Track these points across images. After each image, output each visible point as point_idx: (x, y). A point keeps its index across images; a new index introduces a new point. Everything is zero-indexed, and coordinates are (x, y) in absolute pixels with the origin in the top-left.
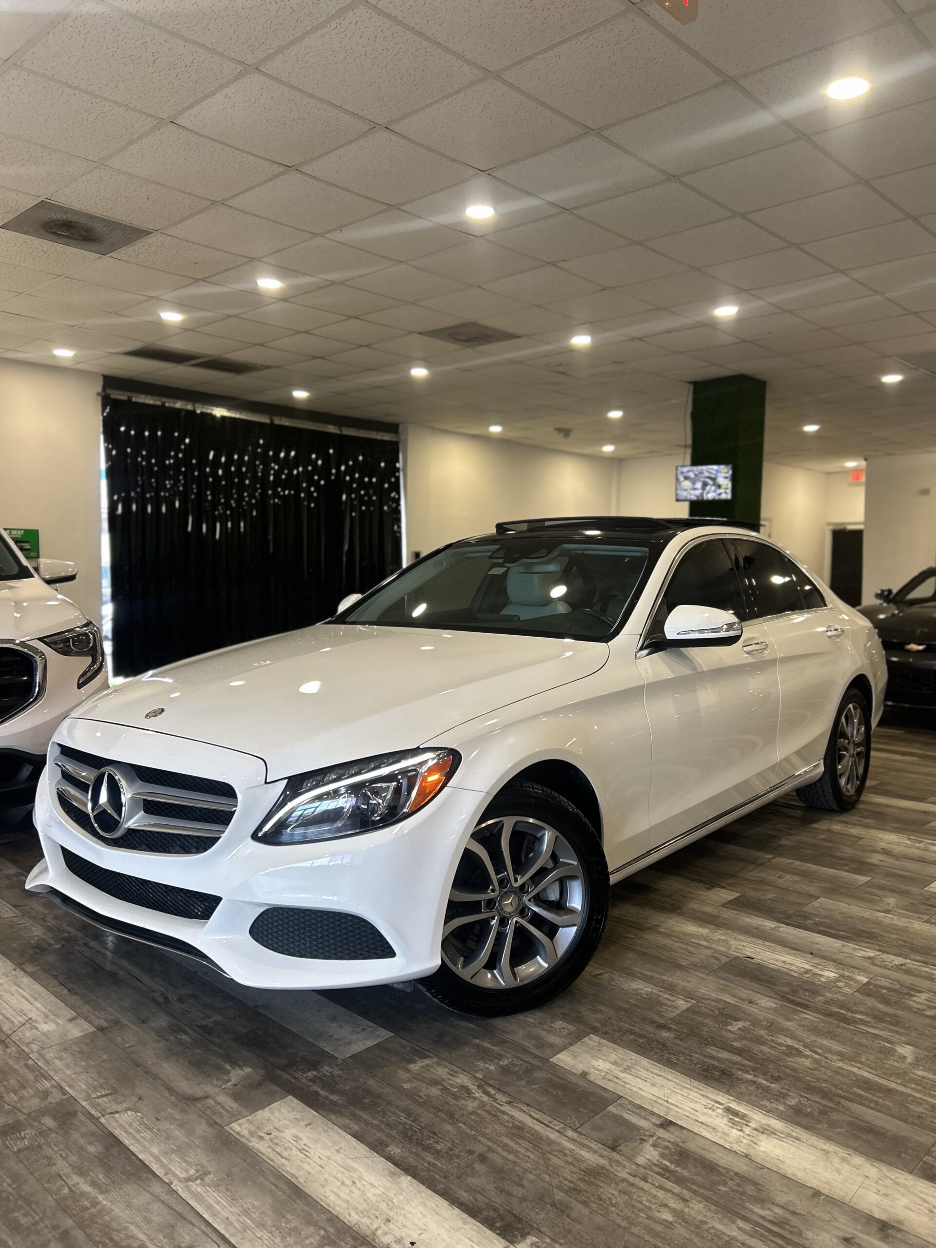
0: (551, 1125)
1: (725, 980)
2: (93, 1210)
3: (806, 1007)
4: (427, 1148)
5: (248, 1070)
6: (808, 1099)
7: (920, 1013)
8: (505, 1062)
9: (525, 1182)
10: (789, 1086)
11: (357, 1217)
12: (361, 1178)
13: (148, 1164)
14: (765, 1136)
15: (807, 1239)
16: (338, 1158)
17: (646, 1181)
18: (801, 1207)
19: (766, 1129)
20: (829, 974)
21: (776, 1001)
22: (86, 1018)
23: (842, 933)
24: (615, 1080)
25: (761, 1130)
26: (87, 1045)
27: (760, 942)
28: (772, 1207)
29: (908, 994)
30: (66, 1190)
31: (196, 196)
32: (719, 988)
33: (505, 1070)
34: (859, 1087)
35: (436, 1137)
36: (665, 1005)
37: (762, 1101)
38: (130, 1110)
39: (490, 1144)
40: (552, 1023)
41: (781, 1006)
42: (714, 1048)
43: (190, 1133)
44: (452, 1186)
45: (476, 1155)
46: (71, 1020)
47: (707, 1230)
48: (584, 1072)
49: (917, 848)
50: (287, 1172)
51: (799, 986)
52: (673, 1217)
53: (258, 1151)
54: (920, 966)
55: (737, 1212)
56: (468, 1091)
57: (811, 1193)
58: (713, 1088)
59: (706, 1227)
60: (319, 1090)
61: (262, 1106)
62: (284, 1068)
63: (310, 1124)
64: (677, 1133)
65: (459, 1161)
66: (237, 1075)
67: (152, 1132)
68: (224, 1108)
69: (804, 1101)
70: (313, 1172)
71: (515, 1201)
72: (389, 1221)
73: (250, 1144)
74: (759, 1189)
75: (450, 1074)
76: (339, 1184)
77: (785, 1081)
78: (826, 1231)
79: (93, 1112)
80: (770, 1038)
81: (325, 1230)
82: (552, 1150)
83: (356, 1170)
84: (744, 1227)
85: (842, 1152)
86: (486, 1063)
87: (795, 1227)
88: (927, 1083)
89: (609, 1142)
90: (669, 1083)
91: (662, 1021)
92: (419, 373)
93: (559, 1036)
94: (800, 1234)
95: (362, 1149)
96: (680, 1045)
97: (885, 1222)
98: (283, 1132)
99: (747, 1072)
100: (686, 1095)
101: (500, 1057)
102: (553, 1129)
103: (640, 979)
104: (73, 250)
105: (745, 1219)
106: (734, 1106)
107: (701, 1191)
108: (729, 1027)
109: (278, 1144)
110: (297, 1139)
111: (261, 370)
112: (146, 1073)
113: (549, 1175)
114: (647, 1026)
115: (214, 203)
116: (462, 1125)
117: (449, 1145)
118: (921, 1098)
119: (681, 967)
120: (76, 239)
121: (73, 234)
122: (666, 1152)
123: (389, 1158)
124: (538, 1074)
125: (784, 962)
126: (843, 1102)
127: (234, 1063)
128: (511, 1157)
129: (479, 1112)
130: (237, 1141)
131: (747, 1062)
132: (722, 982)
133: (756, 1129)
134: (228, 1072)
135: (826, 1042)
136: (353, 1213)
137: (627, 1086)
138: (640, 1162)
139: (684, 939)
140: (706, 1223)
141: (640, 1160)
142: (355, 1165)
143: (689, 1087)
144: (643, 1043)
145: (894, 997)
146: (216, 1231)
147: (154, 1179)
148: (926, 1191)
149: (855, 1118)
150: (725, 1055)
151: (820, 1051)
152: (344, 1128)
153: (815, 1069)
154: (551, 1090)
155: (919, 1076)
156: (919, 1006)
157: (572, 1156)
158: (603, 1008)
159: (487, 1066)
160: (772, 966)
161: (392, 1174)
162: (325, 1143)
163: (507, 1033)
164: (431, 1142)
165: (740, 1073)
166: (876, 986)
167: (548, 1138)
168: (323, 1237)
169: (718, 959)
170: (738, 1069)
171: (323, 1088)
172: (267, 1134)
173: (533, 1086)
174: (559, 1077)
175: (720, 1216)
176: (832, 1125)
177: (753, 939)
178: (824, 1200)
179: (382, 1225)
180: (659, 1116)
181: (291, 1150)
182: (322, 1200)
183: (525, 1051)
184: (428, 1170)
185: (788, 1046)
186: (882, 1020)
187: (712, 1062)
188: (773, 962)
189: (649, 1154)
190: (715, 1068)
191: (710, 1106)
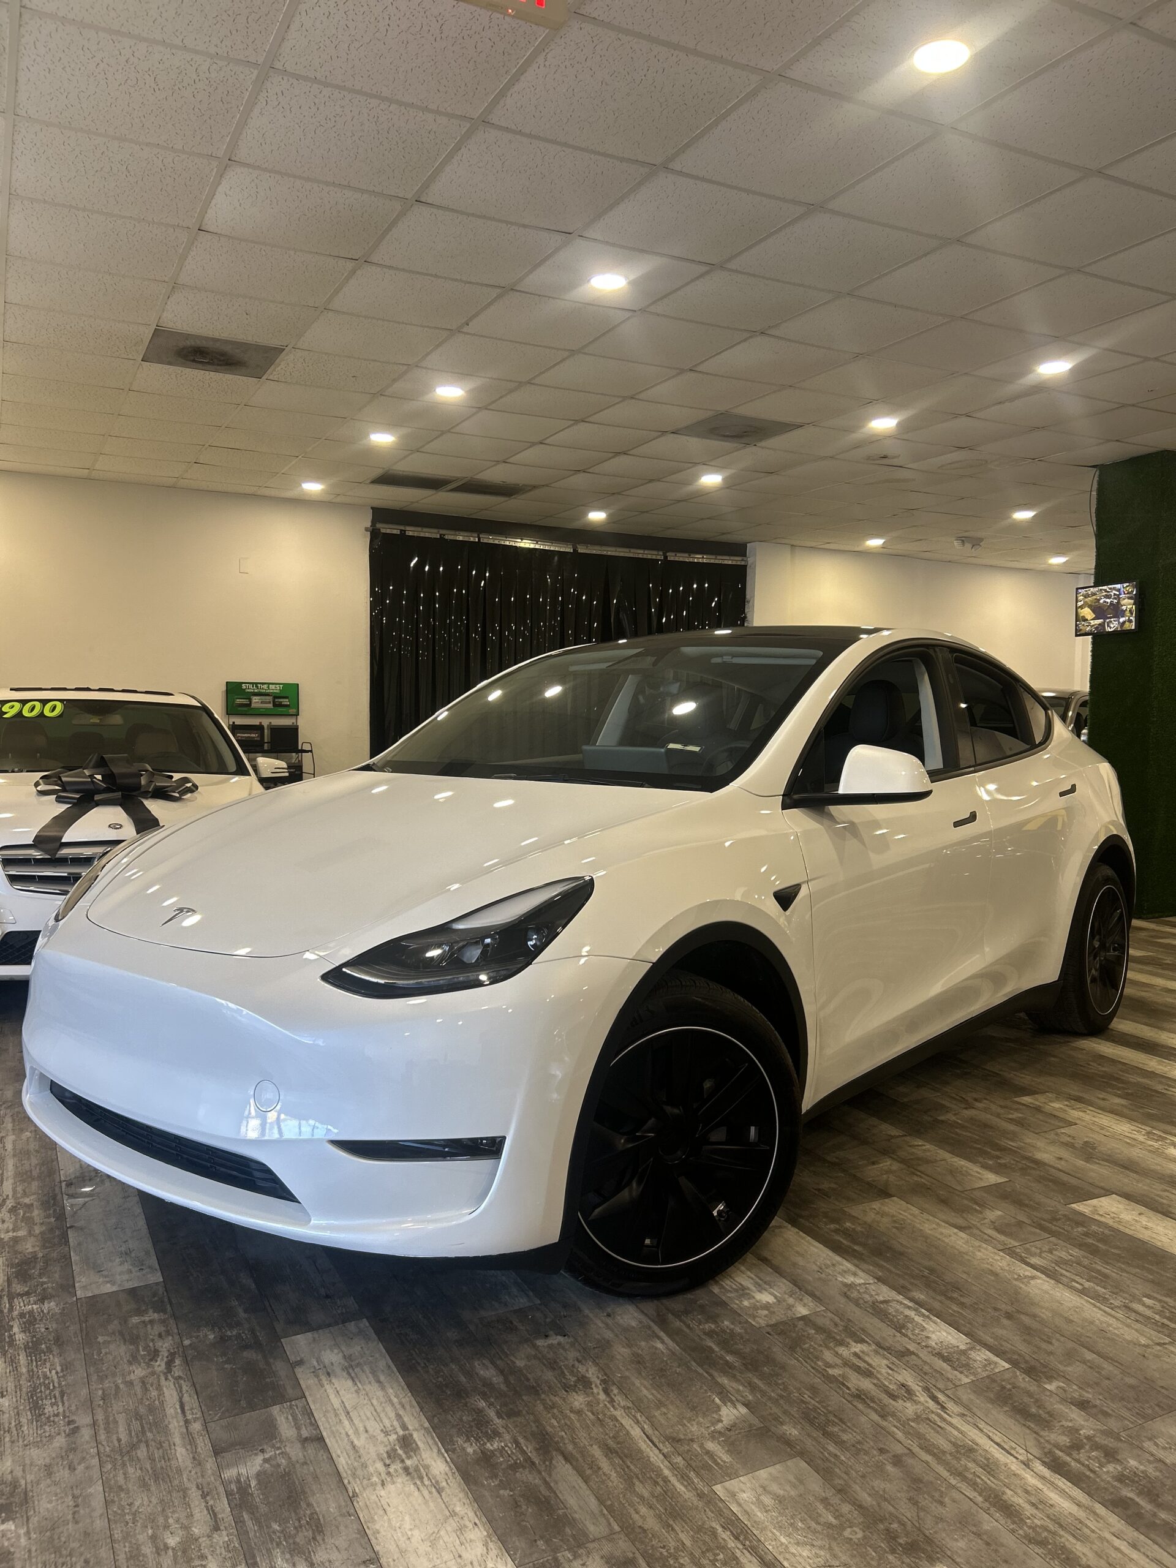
0: (188, 1413)
3: (675, 1333)
6: (518, 1447)
7: (821, 1369)
8: (232, 1333)
10: (516, 1426)
14: (408, 1478)
17: (204, 1498)
19: (418, 1470)
20: (766, 1297)
21: (646, 1320)
23: (856, 1248)
24: (322, 1375)
25: (411, 1470)
29: (839, 1341)
31: (292, 304)
33: (221, 1342)
37: (459, 1436)
40: (341, 1298)
48: (302, 1361)
52: (180, 1542)
55: (252, 1557)
56: (153, 1358)
57: (367, 1557)
64: (310, 1451)
69: (510, 1448)
74: (314, 1538)
75: (159, 1335)
77: (519, 1419)
80: (573, 1363)
82: (154, 1440)
86: (212, 1330)
89: (224, 1445)
91: (468, 1319)
92: (711, 480)
93: (328, 1315)
99: (487, 1399)
100: (380, 1410)
101: (236, 1325)
106: (418, 1434)
107: (250, 1523)
108: (539, 1342)
114: (443, 1322)
115: (316, 309)
117: (61, 1409)
118: (665, 1478)
120: (217, 365)
122: (270, 1470)
126: (558, 1459)
129: (136, 1382)
131: (502, 1387)
135: (639, 1383)
137: (326, 1386)
138: (226, 1475)
140: (204, 1558)
143: (395, 1401)
144: (411, 1340)
145: (816, 1341)
149: (545, 1482)
150: (489, 1373)
151: (615, 1391)
153: (578, 1412)
154: (239, 1373)
155: (704, 1449)
156: (832, 1360)
157: (165, 1451)
159: (209, 1333)
165: (478, 1397)
166: (807, 1323)
167: (166, 1425)
170: (481, 1393)
173: (226, 1366)
174: (268, 1362)
180: (317, 1428)
189: (249, 1468)
191: (390, 1429)
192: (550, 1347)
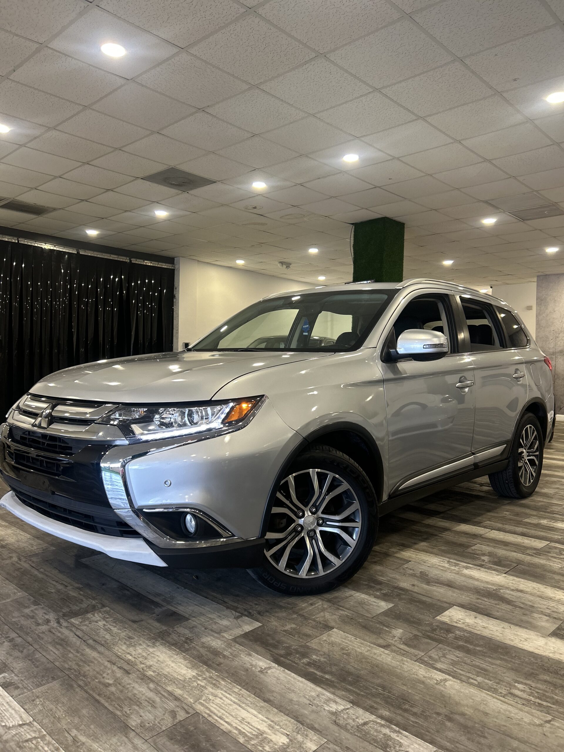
20: (278, 737)
27: (237, 689)
92: (161, 214)
125: (242, 720)
177: (231, 685)
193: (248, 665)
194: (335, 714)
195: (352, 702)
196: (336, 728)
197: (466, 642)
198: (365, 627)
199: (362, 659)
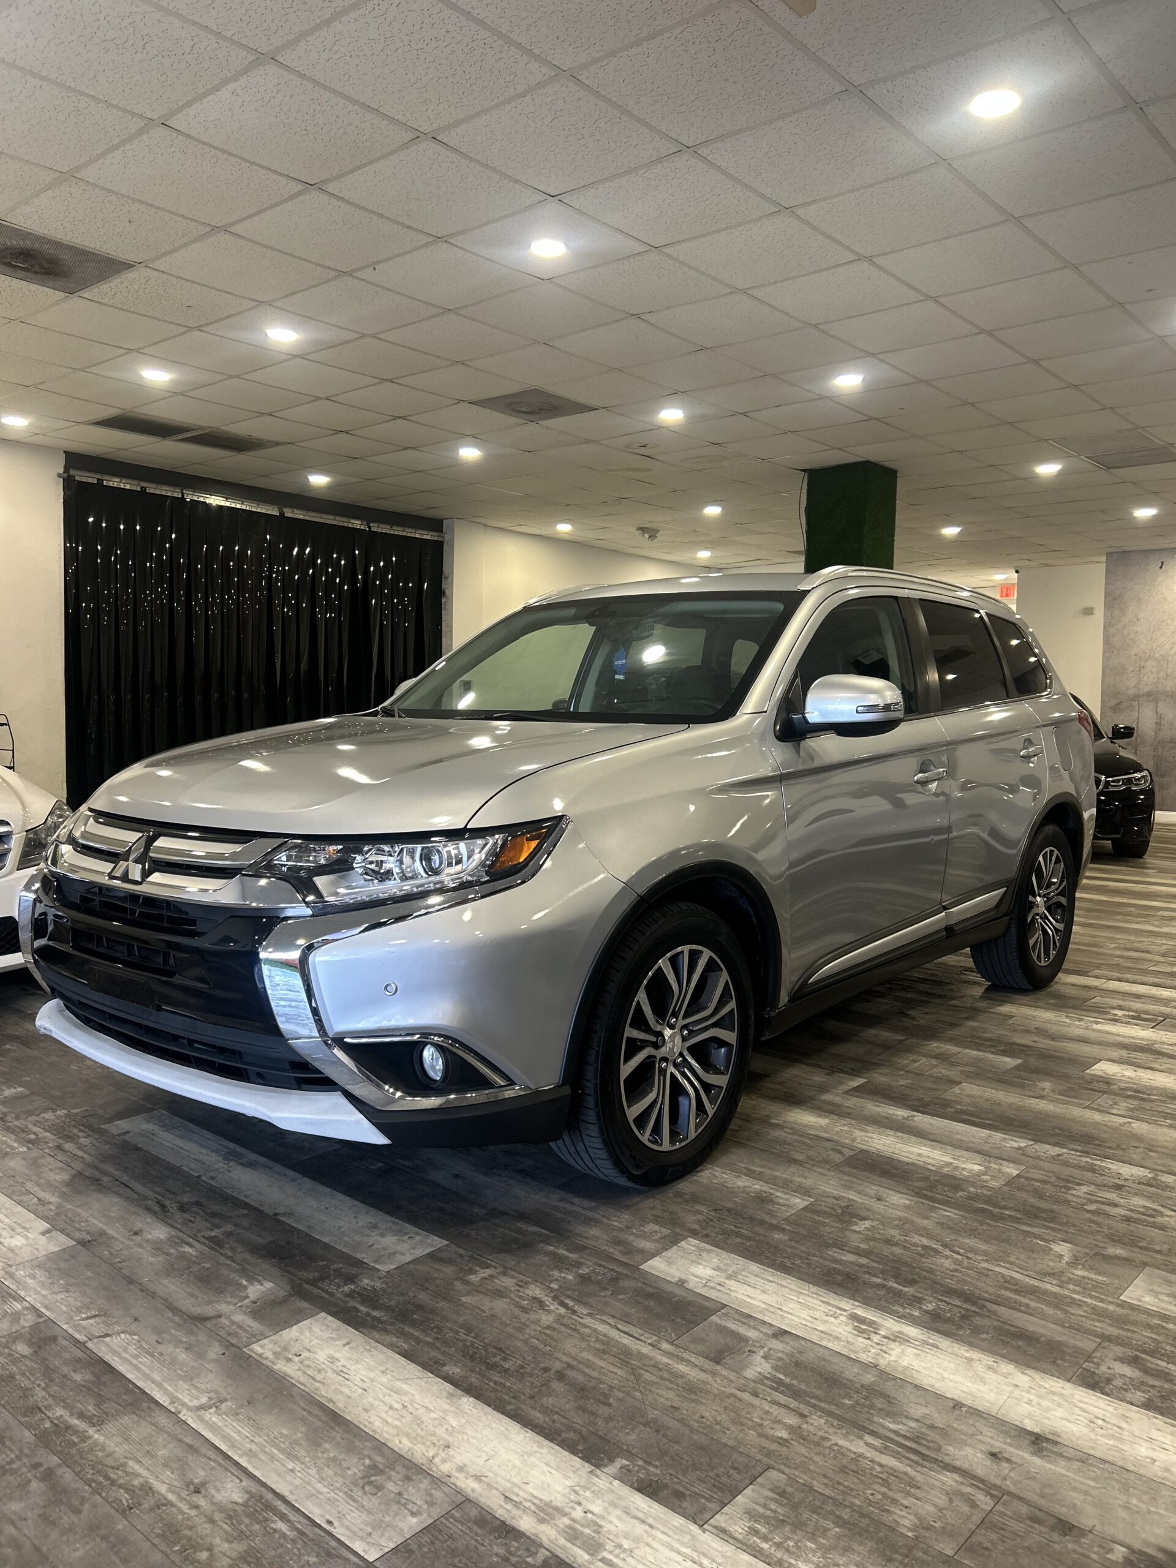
0: (643, 1338)
1: (849, 1175)
2: (83, 1445)
3: (946, 1203)
4: (493, 1366)
5: (269, 1285)
6: (948, 1303)
7: (1081, 1208)
8: (584, 1271)
9: (611, 1400)
10: (925, 1290)
11: (410, 1445)
12: (412, 1402)
13: (149, 1392)
14: (897, 1344)
15: (948, 1455)
16: (384, 1380)
17: (757, 1396)
18: (939, 1420)
19: (898, 1337)
20: (971, 1166)
21: (911, 1198)
22: (62, 1231)
23: (987, 1122)
24: (718, 1287)
25: (891, 1337)
26: (66, 1260)
27: (891, 1132)
28: (905, 1421)
29: (1065, 1187)
30: (48, 1425)
31: (192, 220)
32: (842, 1185)
33: (584, 1279)
34: (1006, 1289)
35: (503, 1355)
36: (778, 1204)
37: (893, 1306)
38: (123, 1332)
39: (569, 1360)
40: (641, 1226)
41: (916, 1203)
42: (837, 1250)
43: (201, 1356)
44: (524, 1407)
45: (552, 1372)
46: (43, 1233)
47: (830, 1447)
48: (680, 1280)
49: (1078, 1027)
50: (322, 1396)
51: (937, 1181)
52: (790, 1433)
53: (285, 1374)
54: (1079, 1156)
55: (864, 1427)
56: (541, 1304)
57: (951, 1404)
58: (836, 1293)
59: (828, 1444)
60: (358, 1306)
61: (288, 1324)
62: (314, 1283)
63: (348, 1343)
64: (792, 1343)
65: (531, 1380)
66: (256, 1290)
67: (152, 1356)
68: (240, 1327)
69: (942, 1305)
70: (354, 1395)
71: (600, 1422)
72: (448, 1447)
73: (275, 1367)
74: (890, 1402)
75: (518, 1285)
76: (386, 1408)
77: (920, 1285)
78: (970, 1446)
79: (77, 1336)
80: (902, 1238)
81: (370, 1458)
82: (644, 1365)
83: (406, 1393)
84: (873, 1442)
85: (988, 1360)
86: (561, 1272)
87: (932, 1442)
88: (1087, 1283)
89: (712, 1355)
90: (783, 1289)
91: (774, 1222)
92: (470, 453)
93: (652, 1241)
94: (939, 1449)
95: (413, 1369)
96: (795, 1248)
97: (1038, 1434)
98: (315, 1353)
99: (876, 1276)
100: (803, 1302)
101: (579, 1265)
102: (645, 1342)
103: (746, 1175)
104: (34, 287)
105: (873, 1433)
106: (860, 1312)
107: (822, 1405)
108: (854, 1228)
109: (309, 1366)
110: (333, 1360)
111: (270, 447)
112: (142, 1291)
113: (641, 1392)
114: (757, 1228)
115: (214, 229)
116: (534, 1340)
117: (519, 1362)
118: (1079, 1300)
119: (795, 1161)
120: (36, 273)
121: (32, 266)
122: (779, 1363)
123: (447, 1379)
124: (626, 1283)
125: (920, 1155)
126: (988, 1305)
127: (252, 1279)
128: (595, 1374)
129: (555, 1325)
130: (259, 1365)
131: (875, 1265)
132: (846, 1178)
133: (885, 1337)
134: (245, 1288)
135: (971, 1242)
136: (405, 1441)
137: (733, 1294)
138: (749, 1376)
139: (798, 1131)
140: (828, 1439)
141: (750, 1373)
142: (405, 1387)
143: (807, 1292)
144: (751, 1246)
145: (1049, 1190)
146: (237, 1464)
147: (156, 1409)
148: (1086, 1400)
149: (1002, 1322)
150: (850, 1258)
151: (962, 1251)
152: (391, 1347)
153: (956, 1270)
154: (640, 1299)
155: (1077, 1276)
156: (1078, 1200)
157: (668, 1371)
158: (702, 1208)
159: (563, 1275)
160: (905, 1159)
161: (451, 1396)
162: (367, 1363)
163: (587, 1238)
164: (497, 1360)
165: (867, 1276)
166: (1027, 1178)
167: (639, 1352)
168: (370, 1467)
169: (841, 1153)
170: (865, 1272)
171: (362, 1303)
172: (296, 1355)
173: (620, 1297)
174: (651, 1286)
175: (844, 1432)
176: (977, 1330)
177: (881, 1130)
178: (966, 1411)
179: (441, 1452)
180: (771, 1325)
181: (326, 1372)
182: (366, 1426)
183: (610, 1258)
184: (495, 1390)
185: (925, 1247)
186: (1036, 1217)
187: (835, 1265)
188: (905, 1154)
189: (759, 1366)
190: (838, 1272)
191: (832, 1313)
192: (866, 1228)
193: (885, 1115)
194: (1020, 1148)
195: (1030, 1140)
196: (1030, 1159)
197: (1139, 1092)
198: (1000, 1081)
199: (1019, 1109)
